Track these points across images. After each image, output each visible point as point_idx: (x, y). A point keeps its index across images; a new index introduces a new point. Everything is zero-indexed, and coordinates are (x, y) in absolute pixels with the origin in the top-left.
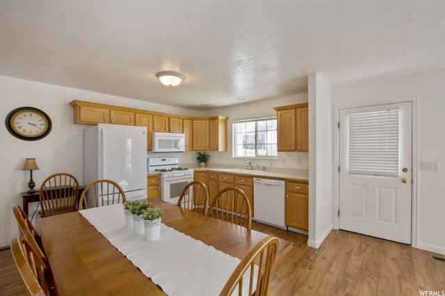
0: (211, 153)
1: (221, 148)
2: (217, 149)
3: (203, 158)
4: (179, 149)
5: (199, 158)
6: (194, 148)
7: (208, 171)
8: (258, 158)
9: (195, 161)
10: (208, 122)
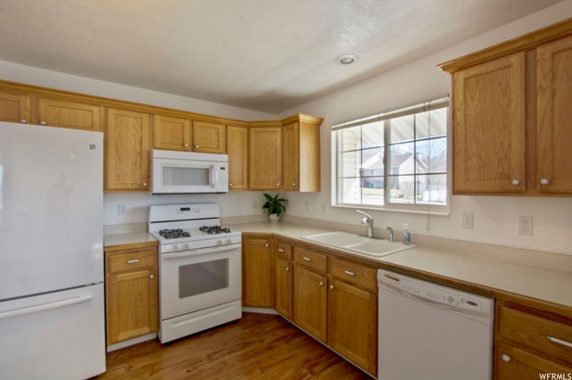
0: (290, 196)
1: (306, 185)
2: (297, 188)
3: (274, 206)
4: (213, 186)
5: (266, 206)
6: (252, 186)
7: (273, 236)
8: (390, 209)
9: (260, 211)
10: (279, 130)
